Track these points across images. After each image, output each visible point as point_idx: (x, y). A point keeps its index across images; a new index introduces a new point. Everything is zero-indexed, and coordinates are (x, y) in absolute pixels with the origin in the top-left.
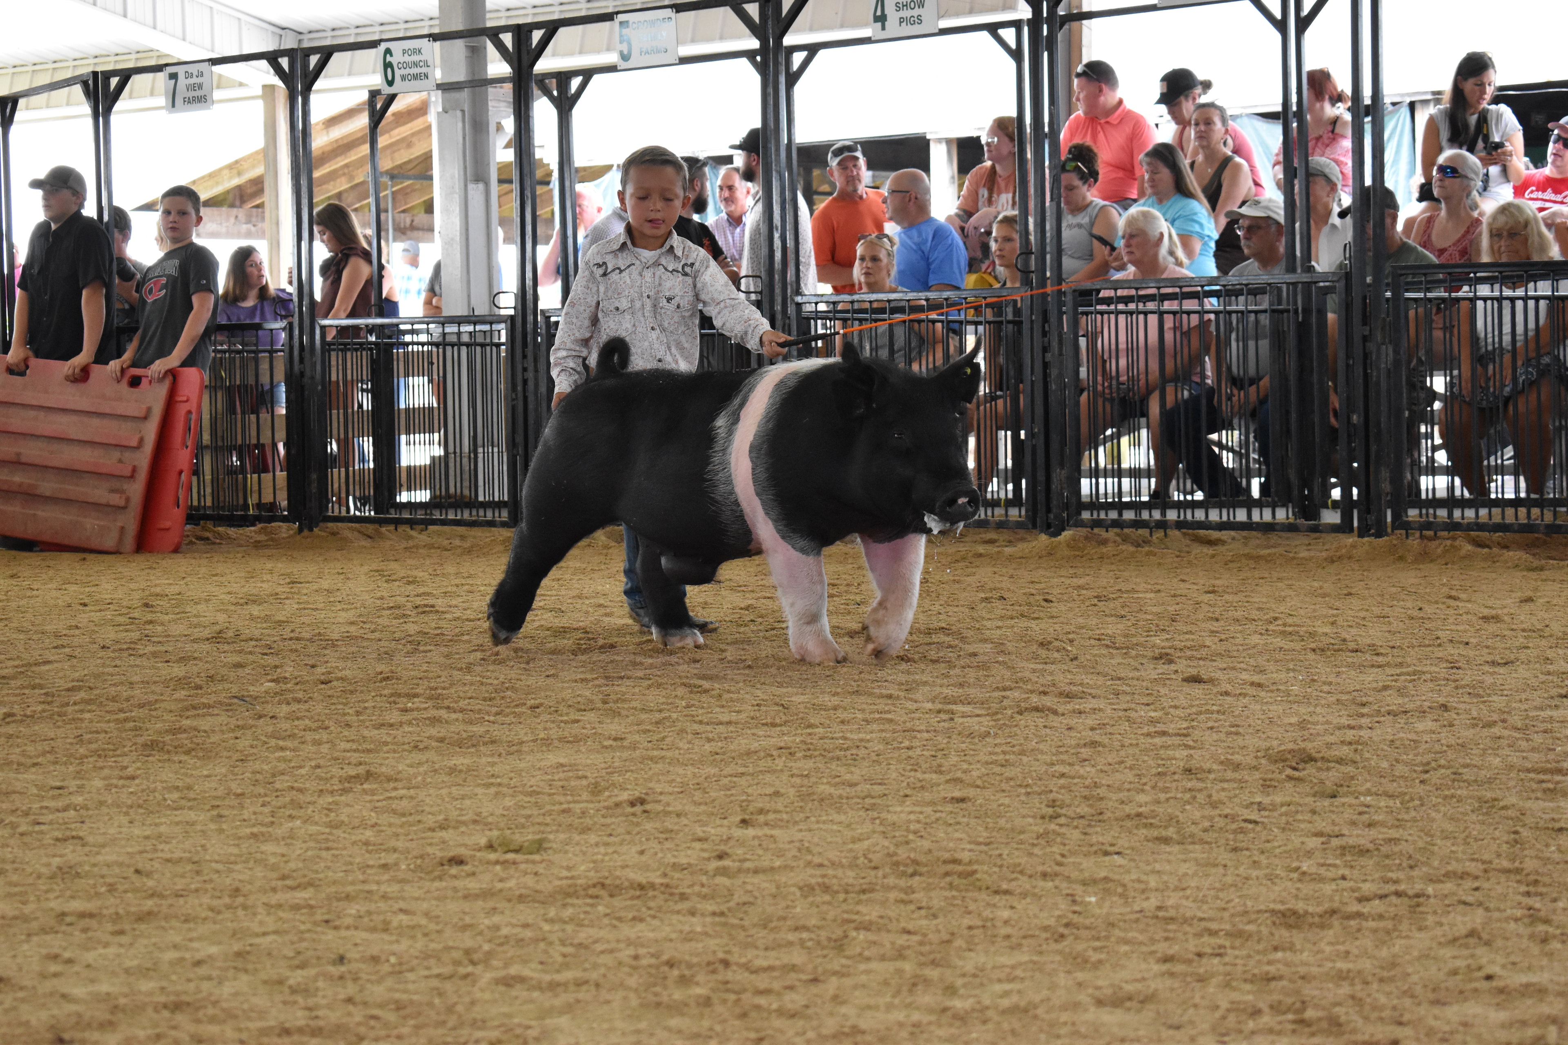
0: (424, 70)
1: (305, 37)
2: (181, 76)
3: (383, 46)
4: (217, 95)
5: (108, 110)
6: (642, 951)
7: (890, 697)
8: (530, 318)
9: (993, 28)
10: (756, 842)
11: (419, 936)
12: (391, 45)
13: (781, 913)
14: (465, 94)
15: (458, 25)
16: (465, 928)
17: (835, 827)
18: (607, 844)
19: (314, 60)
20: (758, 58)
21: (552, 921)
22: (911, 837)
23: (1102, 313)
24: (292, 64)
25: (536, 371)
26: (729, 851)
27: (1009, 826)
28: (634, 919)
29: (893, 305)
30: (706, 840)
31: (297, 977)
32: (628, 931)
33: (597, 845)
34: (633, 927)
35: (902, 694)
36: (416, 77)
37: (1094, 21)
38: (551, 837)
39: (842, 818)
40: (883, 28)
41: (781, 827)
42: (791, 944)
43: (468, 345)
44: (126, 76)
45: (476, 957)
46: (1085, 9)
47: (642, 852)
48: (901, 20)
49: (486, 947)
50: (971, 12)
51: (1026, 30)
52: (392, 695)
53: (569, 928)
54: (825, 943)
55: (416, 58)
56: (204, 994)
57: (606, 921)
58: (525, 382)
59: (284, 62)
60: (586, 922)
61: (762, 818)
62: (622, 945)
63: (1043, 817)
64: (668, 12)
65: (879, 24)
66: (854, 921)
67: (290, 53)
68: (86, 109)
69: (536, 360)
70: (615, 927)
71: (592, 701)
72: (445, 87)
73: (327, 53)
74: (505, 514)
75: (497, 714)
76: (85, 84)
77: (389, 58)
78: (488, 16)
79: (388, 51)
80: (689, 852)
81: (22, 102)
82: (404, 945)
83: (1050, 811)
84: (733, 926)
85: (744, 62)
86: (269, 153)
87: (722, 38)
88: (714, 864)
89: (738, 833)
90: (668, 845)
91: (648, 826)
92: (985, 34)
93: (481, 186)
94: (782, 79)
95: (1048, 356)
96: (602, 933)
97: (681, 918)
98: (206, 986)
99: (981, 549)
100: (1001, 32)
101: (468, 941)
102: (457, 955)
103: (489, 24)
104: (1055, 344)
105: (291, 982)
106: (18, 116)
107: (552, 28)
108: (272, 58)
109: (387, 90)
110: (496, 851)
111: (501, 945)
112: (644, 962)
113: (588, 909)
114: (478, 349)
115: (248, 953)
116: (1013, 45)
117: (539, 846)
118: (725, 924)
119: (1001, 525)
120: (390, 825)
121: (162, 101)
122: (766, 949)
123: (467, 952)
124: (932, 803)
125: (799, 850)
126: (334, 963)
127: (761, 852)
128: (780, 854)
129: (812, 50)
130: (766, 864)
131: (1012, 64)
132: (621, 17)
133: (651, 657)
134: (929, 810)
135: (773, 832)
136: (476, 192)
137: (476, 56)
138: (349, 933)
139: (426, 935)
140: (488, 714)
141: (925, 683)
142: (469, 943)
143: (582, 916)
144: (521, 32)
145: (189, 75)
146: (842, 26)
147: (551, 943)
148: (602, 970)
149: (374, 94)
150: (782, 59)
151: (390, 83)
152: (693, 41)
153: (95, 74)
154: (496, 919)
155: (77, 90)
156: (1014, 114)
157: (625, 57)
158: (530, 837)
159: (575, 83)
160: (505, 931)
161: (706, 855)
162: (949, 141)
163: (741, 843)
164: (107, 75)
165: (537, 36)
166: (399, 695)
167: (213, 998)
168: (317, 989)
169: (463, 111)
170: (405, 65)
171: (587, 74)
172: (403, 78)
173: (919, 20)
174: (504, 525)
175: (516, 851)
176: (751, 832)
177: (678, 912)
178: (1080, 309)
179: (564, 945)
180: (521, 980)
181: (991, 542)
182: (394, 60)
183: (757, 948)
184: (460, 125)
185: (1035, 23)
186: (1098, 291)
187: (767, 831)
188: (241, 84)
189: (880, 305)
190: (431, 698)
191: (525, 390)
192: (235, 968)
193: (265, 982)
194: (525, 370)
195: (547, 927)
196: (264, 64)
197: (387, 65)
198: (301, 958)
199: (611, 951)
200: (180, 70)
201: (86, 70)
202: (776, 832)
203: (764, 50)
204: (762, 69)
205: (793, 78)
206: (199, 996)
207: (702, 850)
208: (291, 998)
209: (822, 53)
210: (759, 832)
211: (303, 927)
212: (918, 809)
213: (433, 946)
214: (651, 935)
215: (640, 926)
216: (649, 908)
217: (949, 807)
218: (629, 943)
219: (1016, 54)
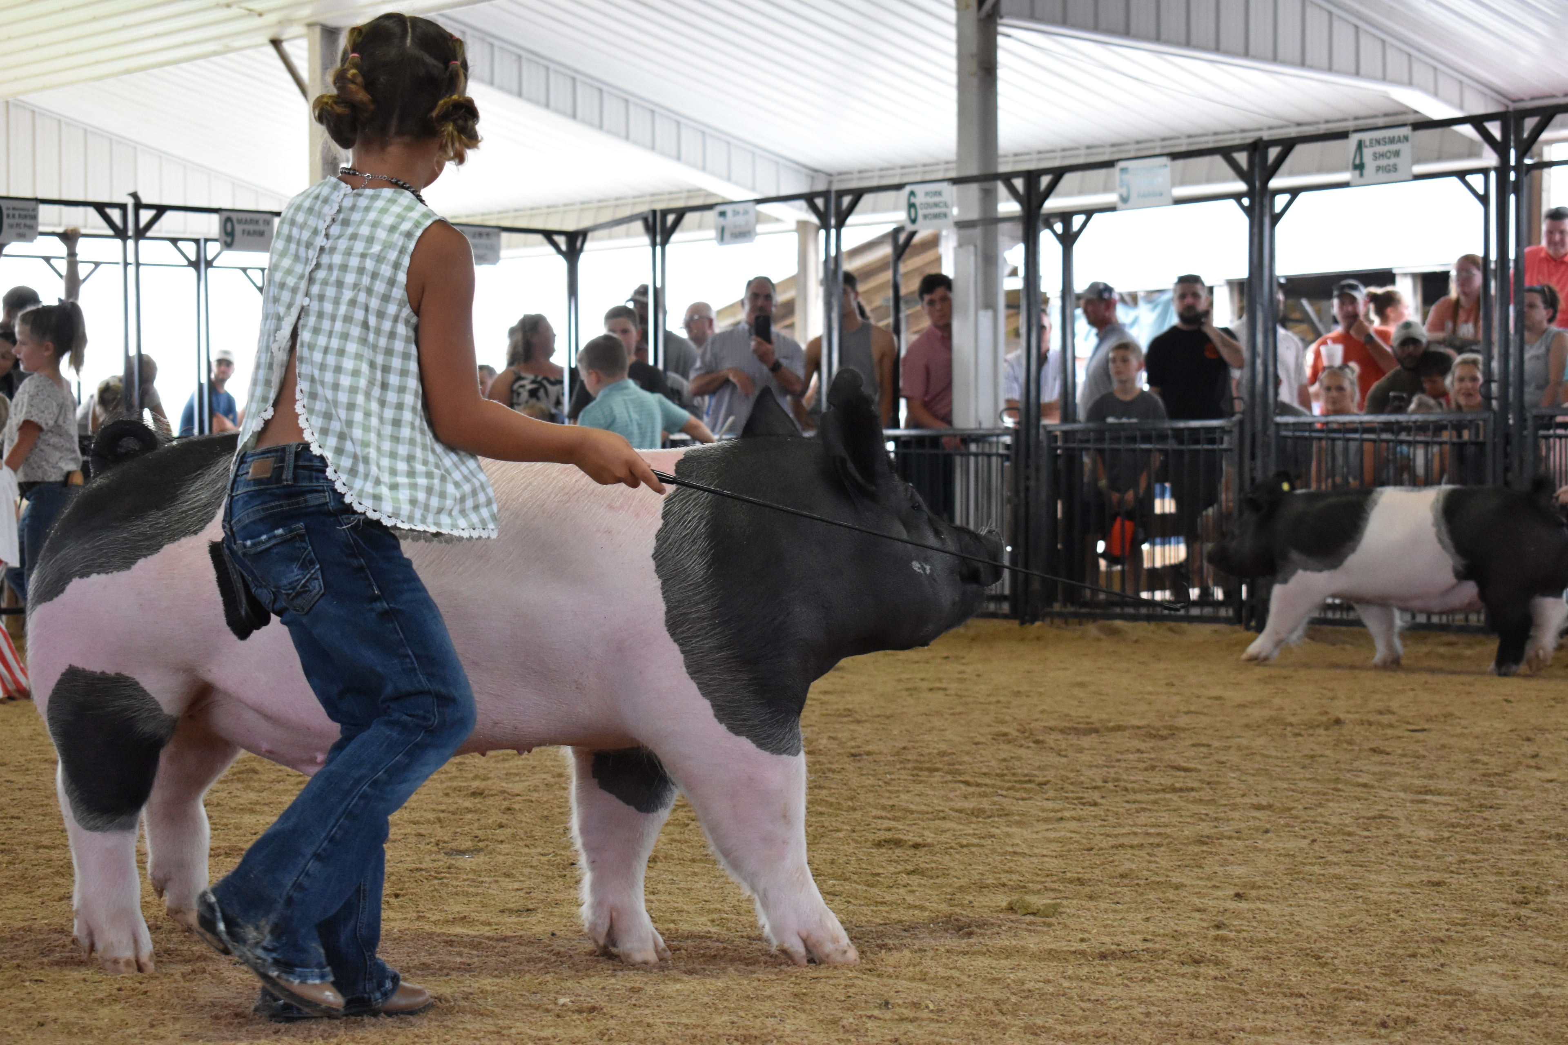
0: (943, 210)
1: (835, 179)
2: (729, 214)
3: (908, 189)
4: (760, 228)
5: (664, 243)
6: (1153, 1009)
7: (1365, 785)
8: (1033, 432)
9: (1461, 175)
10: (1250, 915)
11: (954, 987)
12: (916, 188)
13: (1277, 980)
14: (977, 232)
15: (973, 170)
16: (994, 981)
17: (1322, 904)
18: (1115, 911)
19: (846, 200)
20: (1246, 201)
21: (1070, 978)
22: (1392, 916)
23: (1560, 437)
24: (827, 204)
25: (1038, 479)
26: (1226, 922)
27: (1482, 909)
28: (1143, 979)
29: (1366, 426)
30: (1205, 910)
31: (848, 1019)
32: (1137, 990)
33: (1106, 911)
34: (1143, 987)
35: (1376, 784)
36: (936, 216)
37: (1554, 168)
38: (1065, 902)
39: (1328, 895)
40: (1361, 175)
41: (1271, 902)
42: (1288, 1008)
43: (976, 455)
44: (681, 213)
45: (1004, 1008)
46: (1547, 158)
47: (1147, 919)
48: (1378, 168)
49: (1014, 999)
50: (1439, 159)
51: (1493, 175)
52: (915, 768)
53: (1086, 985)
54: (1318, 1009)
55: (936, 199)
56: (770, 1030)
57: (1118, 980)
58: (1027, 489)
59: (820, 202)
60: (1100, 981)
61: (1254, 893)
62: (1135, 1003)
63: (1514, 903)
64: (1164, 160)
65: (1357, 172)
66: (1344, 990)
67: (825, 194)
68: (646, 240)
69: (1038, 470)
70: (1127, 986)
71: (1093, 780)
72: (962, 225)
73: (858, 195)
74: (1006, 607)
75: (1009, 789)
76: (645, 220)
77: (913, 200)
78: (1000, 160)
79: (912, 193)
80: (1190, 921)
81: (590, 235)
82: (940, 994)
83: (1520, 897)
84: (1233, 989)
85: (1232, 202)
86: (799, 280)
87: (1209, 181)
88: (1213, 932)
89: (1232, 905)
90: (1170, 914)
91: (1152, 896)
92: (1454, 180)
93: (990, 313)
94: (1267, 221)
95: (1510, 476)
96: (1117, 992)
97: (1185, 980)
98: (770, 1022)
99: (1442, 650)
100: (1468, 178)
101: (996, 993)
102: (990, 1005)
103: (1003, 169)
104: (1516, 464)
105: (845, 1022)
106: (588, 246)
107: (1058, 173)
108: (809, 198)
109: (910, 228)
110: (1016, 913)
111: (1026, 997)
112: (1156, 1019)
113: (1102, 969)
114: (985, 459)
115: (804, 994)
116: (1481, 191)
117: (1054, 910)
118: (1227, 988)
119: (1464, 630)
120: (920, 885)
121: (712, 233)
122: (1265, 1012)
123: (997, 1003)
124: (1410, 885)
125: (1290, 923)
126: (880, 1007)
127: (1255, 924)
128: (1273, 926)
129: (1294, 192)
130: (1260, 936)
131: (1480, 208)
132: (1122, 164)
133: (1144, 741)
134: (1407, 891)
135: (1265, 906)
136: (985, 318)
137: (989, 198)
138: (891, 981)
139: (959, 986)
140: (1001, 788)
141: (1398, 774)
142: (998, 995)
143: (1097, 975)
144: (1031, 177)
145: (736, 213)
146: (1320, 170)
147: (1071, 998)
148: (1118, 1026)
149: (897, 231)
150: (1267, 202)
151: (913, 221)
152: (1183, 183)
153: (654, 212)
154: (1021, 974)
155: (639, 225)
156: (1480, 253)
157: (1124, 200)
158: (1045, 901)
159: (1077, 221)
160: (1029, 985)
161: (1205, 925)
162: (1414, 276)
163: (1237, 914)
164: (665, 213)
165: (1045, 180)
166: (921, 769)
167: (777, 1034)
168: (867, 1030)
169: (976, 246)
170: (928, 206)
171: (1089, 213)
172: (925, 217)
173: (1395, 168)
174: (1005, 617)
175: (1034, 914)
176: (1244, 905)
177: (1183, 975)
178: (1542, 432)
179: (1082, 1001)
180: (1047, 1030)
181: (1451, 644)
182: (918, 200)
183: (1256, 1011)
184: (972, 258)
185: (1502, 171)
186: (1555, 416)
187: (1259, 904)
188: (777, 220)
189: (1355, 426)
190: (949, 773)
191: (1026, 497)
192: (794, 1007)
193: (822, 1021)
194: (1027, 478)
195: (1066, 984)
196: (802, 204)
197: (911, 206)
198: (851, 1001)
199: (1125, 1008)
200: (728, 209)
201: (644, 208)
202: (1268, 906)
203: (1249, 194)
204: (1248, 211)
205: (1276, 218)
206: (765, 1031)
207: (1201, 919)
208: (845, 1037)
209: (1302, 196)
210: (1253, 906)
211: (850, 975)
212: (1397, 890)
213: (967, 995)
214: (1160, 995)
215: (1149, 987)
216: (1157, 971)
217: (1426, 890)
218: (1141, 1001)
219: (1484, 199)
